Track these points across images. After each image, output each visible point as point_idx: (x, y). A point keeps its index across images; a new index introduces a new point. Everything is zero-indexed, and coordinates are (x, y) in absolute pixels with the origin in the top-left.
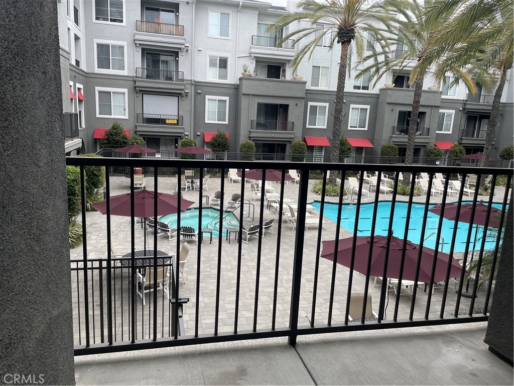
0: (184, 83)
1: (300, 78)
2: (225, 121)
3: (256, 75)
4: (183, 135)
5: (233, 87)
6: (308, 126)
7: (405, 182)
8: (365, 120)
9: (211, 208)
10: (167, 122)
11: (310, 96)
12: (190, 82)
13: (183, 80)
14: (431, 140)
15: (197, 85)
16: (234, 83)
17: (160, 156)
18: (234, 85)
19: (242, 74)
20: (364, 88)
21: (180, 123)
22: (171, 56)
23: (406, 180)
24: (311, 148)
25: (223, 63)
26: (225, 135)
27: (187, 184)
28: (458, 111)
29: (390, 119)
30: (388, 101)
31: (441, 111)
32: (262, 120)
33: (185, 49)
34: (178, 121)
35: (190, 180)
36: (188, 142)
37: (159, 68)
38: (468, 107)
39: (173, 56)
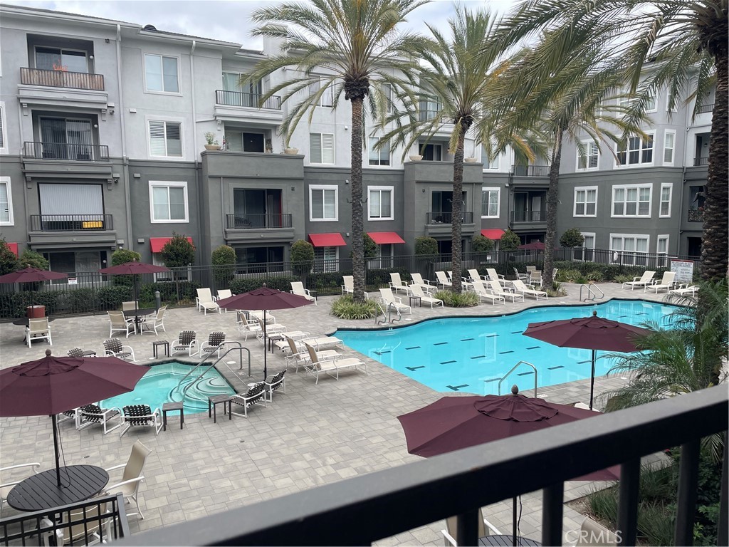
0: (111, 162)
1: (294, 151)
2: (184, 218)
3: (228, 148)
4: (115, 245)
5: (193, 166)
6: (312, 219)
7: (456, 288)
8: (390, 206)
9: (174, 361)
10: (86, 225)
11: (310, 176)
12: (120, 162)
13: (108, 159)
14: (475, 229)
15: (132, 165)
16: (193, 161)
17: (75, 282)
18: (195, 163)
19: (206, 146)
20: (383, 162)
21: (108, 227)
22: (85, 122)
23: (457, 286)
24: (320, 251)
25: (174, 132)
26: (187, 239)
27: (128, 325)
28: (504, 188)
29: (423, 204)
30: (417, 179)
31: (484, 189)
32: (243, 214)
33: (108, 111)
34: (104, 223)
35: (133, 319)
36: (124, 255)
37: (65, 141)
38: (515, 182)
39: (88, 122)
